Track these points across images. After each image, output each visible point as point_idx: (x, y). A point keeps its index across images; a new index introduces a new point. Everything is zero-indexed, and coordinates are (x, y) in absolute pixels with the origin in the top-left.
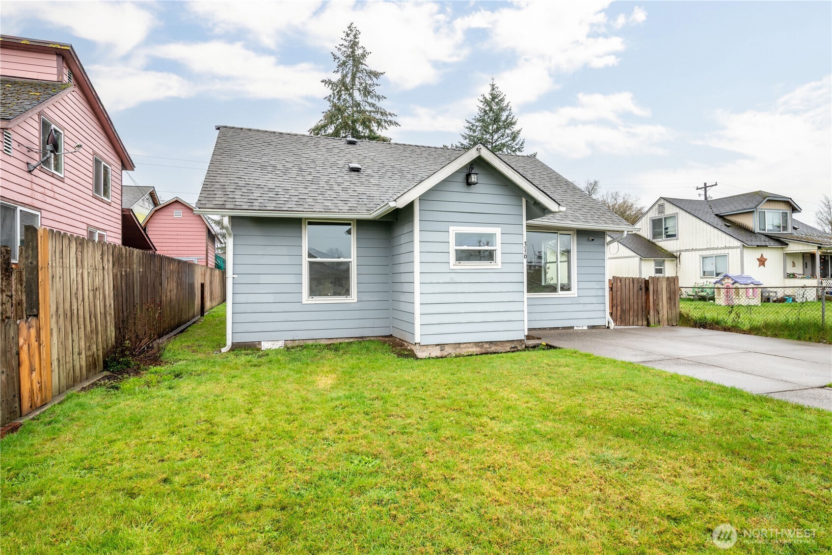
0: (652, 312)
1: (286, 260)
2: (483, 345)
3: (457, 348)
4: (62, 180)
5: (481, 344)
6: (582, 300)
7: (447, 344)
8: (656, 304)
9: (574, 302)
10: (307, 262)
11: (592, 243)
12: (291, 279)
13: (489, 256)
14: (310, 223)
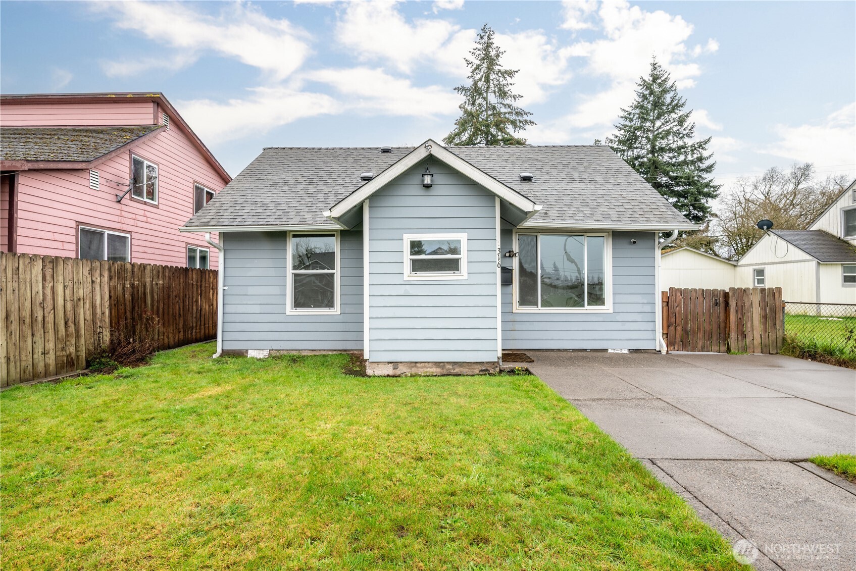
0: (733, 335)
1: (272, 272)
2: (444, 365)
3: (413, 367)
4: (157, 207)
5: (442, 364)
6: (620, 317)
7: (401, 362)
8: (741, 324)
9: (606, 318)
10: (291, 275)
11: (634, 246)
12: (276, 290)
13: (453, 265)
14: (295, 236)
